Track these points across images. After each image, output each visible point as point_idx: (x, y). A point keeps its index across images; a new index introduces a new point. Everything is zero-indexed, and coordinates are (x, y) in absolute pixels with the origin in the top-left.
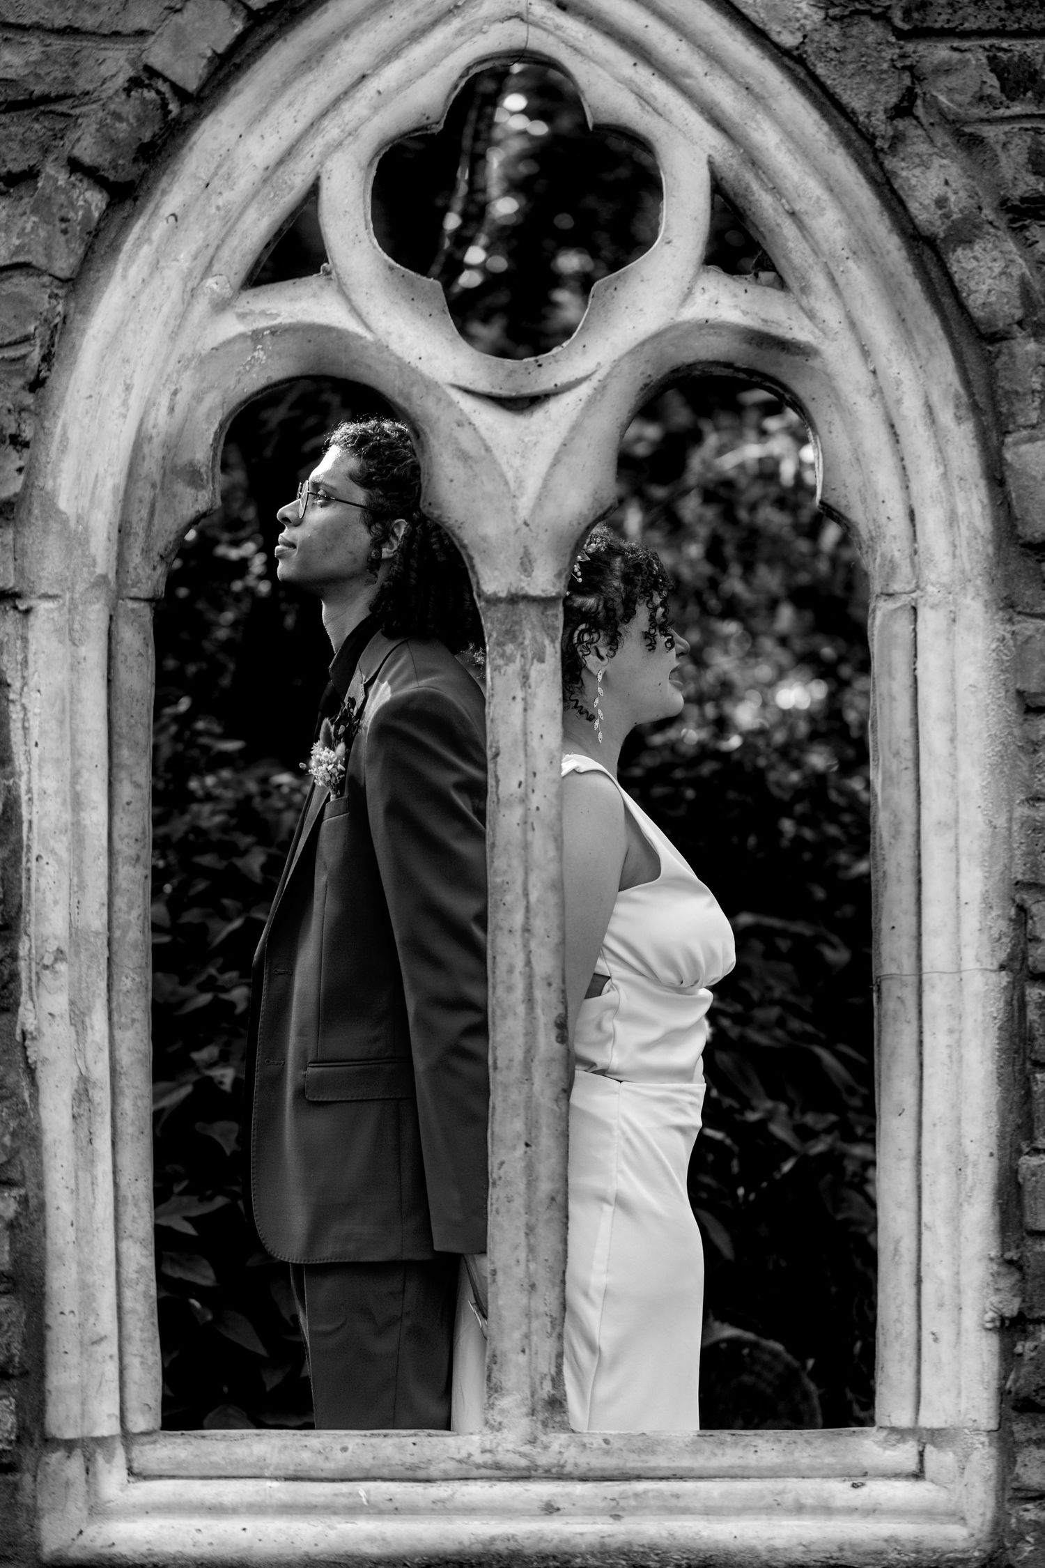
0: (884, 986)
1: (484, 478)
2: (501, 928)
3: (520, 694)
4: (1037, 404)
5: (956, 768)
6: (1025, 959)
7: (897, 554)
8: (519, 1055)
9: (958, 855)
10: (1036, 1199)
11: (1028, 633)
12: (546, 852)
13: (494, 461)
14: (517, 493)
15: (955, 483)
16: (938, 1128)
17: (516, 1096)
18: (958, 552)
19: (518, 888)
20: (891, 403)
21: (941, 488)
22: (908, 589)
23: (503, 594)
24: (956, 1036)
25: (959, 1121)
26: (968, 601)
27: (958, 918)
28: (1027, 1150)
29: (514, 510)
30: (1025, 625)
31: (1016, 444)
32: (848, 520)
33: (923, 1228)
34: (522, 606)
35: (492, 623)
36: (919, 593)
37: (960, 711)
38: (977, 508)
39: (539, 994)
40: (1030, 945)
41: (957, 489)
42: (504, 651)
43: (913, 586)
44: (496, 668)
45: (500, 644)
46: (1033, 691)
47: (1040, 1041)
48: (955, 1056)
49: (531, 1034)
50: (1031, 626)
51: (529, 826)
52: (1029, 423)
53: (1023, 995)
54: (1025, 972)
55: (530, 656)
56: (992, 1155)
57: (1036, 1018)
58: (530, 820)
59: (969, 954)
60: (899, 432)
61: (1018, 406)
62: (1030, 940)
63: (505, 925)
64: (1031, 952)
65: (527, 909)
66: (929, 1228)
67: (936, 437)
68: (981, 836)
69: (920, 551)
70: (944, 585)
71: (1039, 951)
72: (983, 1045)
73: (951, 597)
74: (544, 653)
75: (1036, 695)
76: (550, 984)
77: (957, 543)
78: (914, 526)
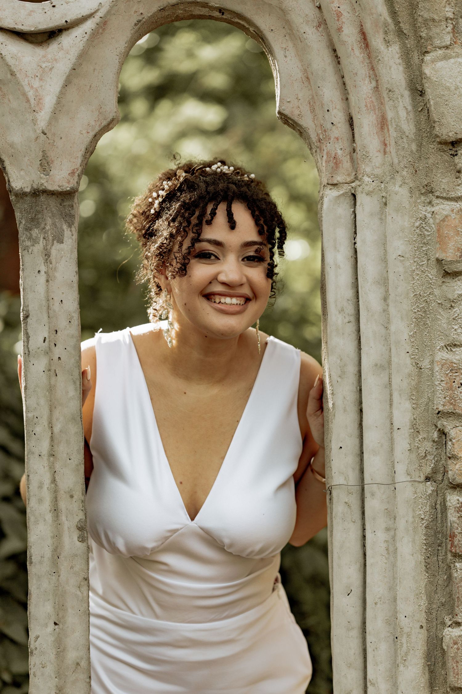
0: (334, 493)
1: (11, 97)
2: (33, 453)
3: (43, 269)
4: (449, 29)
5: (389, 321)
6: (445, 472)
7: (339, 152)
8: (48, 553)
9: (391, 390)
10: (457, 662)
11: (445, 213)
12: (67, 392)
13: (18, 83)
14: (37, 109)
15: (385, 94)
16: (378, 605)
17: (45, 585)
18: (388, 150)
19: (44, 421)
20: (333, 32)
21: (374, 99)
22: (348, 180)
23: (28, 190)
24: (392, 533)
25: (395, 600)
26: (397, 188)
27: (392, 440)
28: (450, 623)
29: (34, 122)
30: (442, 206)
31: (433, 61)
32: (300, 126)
33: (368, 684)
34: (43, 198)
35: (21, 212)
36: (357, 183)
37: (391, 276)
38: (403, 114)
39: (63, 505)
40: (449, 462)
41: (387, 99)
42: (31, 235)
43: (352, 177)
44: (26, 248)
45: (29, 229)
46: (449, 259)
47: (459, 537)
48: (391, 549)
49: (57, 536)
50: (448, 207)
51: (52, 372)
52: (444, 44)
53: (444, 500)
54: (446, 482)
55: (51, 238)
56: (422, 627)
57: (455, 519)
58: (53, 368)
59: (401, 469)
60: (339, 55)
61: (435, 30)
62: (450, 458)
63: (36, 451)
64: (450, 467)
65: (52, 438)
66: (373, 684)
67: (369, 57)
68: (410, 375)
69: (357, 150)
70: (376, 176)
71: (457, 467)
72: (414, 541)
73: (383, 186)
74: (63, 235)
75: (451, 262)
76: (72, 497)
77: (387, 142)
78: (353, 130)
